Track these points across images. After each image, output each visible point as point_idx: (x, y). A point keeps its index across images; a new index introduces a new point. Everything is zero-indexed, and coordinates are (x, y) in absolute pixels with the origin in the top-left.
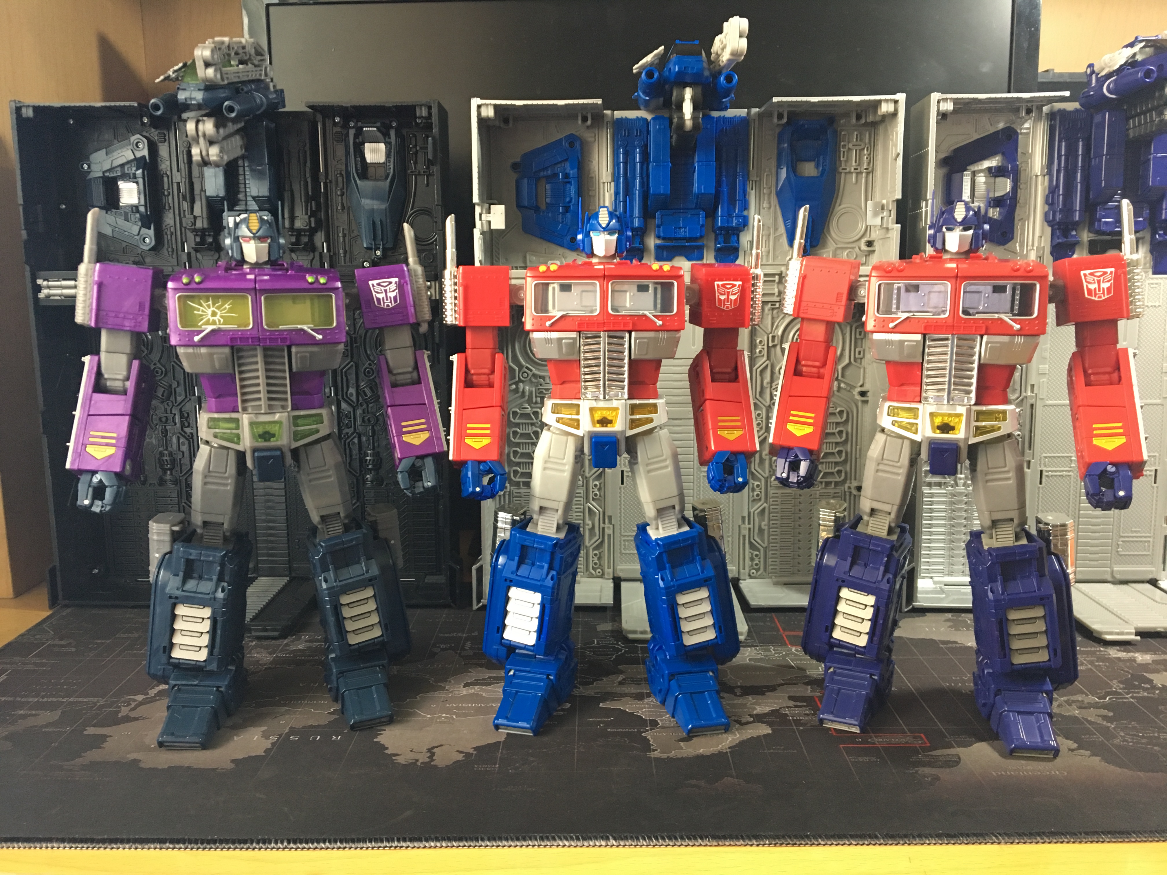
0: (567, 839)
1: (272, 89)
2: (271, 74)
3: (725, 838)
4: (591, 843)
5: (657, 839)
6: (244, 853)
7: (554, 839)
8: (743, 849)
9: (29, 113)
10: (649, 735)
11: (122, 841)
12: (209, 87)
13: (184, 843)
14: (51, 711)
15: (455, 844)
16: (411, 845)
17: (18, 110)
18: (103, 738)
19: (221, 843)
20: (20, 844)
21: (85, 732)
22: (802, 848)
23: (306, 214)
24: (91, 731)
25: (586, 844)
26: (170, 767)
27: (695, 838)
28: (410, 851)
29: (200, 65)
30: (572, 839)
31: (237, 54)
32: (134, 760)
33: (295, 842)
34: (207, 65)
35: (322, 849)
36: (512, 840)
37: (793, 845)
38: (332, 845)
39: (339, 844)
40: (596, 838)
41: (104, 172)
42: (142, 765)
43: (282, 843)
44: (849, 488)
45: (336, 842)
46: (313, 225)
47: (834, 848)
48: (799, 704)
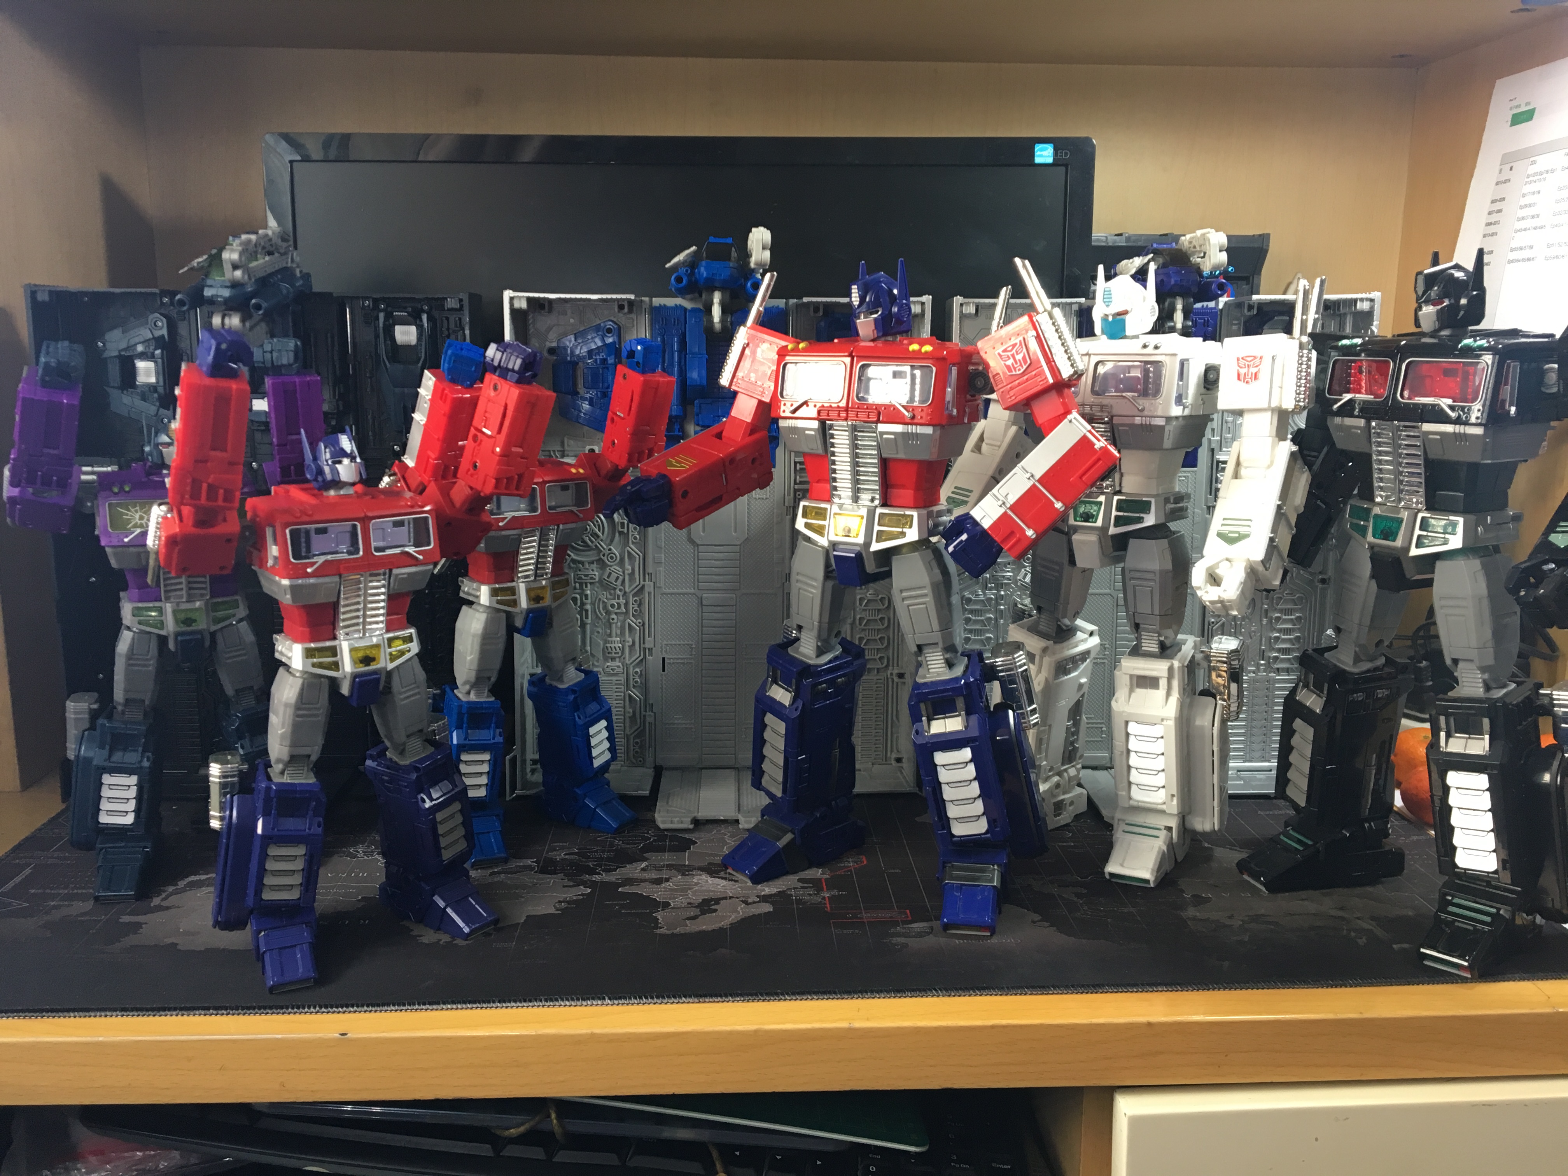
0: (568, 1000)
1: (298, 274)
2: (297, 259)
3: (705, 996)
4: (589, 1002)
5: (646, 998)
6: (280, 1017)
7: (557, 1000)
8: (720, 1004)
9: (43, 297)
10: (660, 915)
11: (169, 1009)
12: (235, 285)
13: (226, 1010)
14: (83, 902)
15: (469, 1006)
16: (430, 1007)
17: (33, 294)
18: (139, 925)
19: (259, 1009)
20: (76, 1014)
21: (120, 920)
22: (771, 1003)
23: (334, 397)
24: (126, 919)
25: (585, 1003)
26: (207, 950)
27: (680, 997)
28: (429, 1013)
29: (227, 267)
30: (573, 1000)
31: (264, 248)
32: (173, 943)
33: (326, 1007)
34: (235, 267)
35: (350, 1012)
36: (521, 1002)
37: (764, 1000)
38: (360, 1009)
39: (365, 1008)
40: (593, 999)
41: (120, 351)
42: (179, 947)
43: (315, 1008)
44: (892, 674)
45: (363, 1006)
46: (341, 408)
47: (798, 1002)
48: (806, 885)
